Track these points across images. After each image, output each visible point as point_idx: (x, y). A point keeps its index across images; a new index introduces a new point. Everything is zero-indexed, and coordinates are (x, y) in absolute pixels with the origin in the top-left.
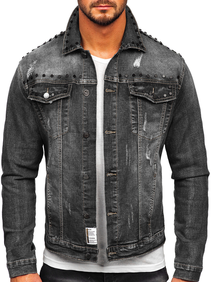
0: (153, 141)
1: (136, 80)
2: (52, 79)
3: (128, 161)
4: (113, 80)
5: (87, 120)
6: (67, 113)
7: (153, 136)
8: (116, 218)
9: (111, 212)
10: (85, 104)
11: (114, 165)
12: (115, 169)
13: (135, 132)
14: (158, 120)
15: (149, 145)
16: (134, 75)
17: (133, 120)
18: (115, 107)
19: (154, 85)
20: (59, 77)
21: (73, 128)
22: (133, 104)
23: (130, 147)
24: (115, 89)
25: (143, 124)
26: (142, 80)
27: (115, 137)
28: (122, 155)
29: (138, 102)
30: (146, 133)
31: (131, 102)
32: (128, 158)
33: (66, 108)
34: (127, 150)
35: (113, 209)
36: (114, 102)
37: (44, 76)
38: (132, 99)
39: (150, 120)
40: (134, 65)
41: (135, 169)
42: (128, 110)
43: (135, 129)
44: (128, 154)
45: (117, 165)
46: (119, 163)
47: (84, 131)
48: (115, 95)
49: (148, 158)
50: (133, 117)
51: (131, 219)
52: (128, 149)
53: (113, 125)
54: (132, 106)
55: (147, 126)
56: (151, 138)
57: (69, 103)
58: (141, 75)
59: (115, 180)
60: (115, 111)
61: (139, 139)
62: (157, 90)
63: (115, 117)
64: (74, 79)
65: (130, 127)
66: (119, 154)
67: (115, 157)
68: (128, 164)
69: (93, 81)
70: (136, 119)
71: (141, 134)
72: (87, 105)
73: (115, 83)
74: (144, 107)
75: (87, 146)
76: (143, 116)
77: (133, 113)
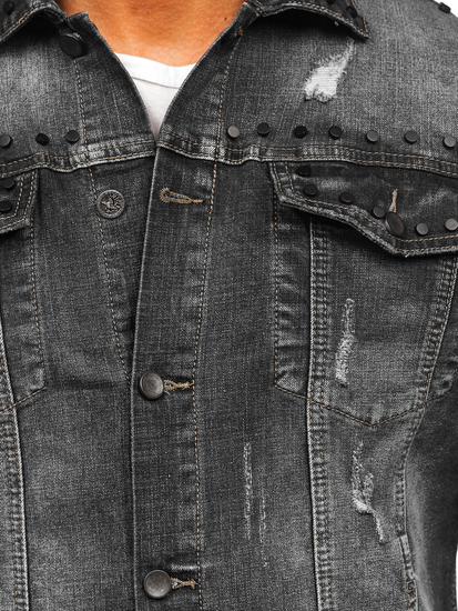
0: (387, 427)
1: (312, 151)
3: (255, 518)
4: (196, 150)
7: (387, 405)
12: (191, 555)
13: (289, 384)
14: (415, 333)
15: (367, 451)
16: (301, 133)
17: (283, 328)
18: (195, 272)
19: (398, 175)
22: (289, 258)
23: (262, 455)
24: (205, 190)
25: (335, 350)
26: (338, 153)
27: (188, 407)
28: (225, 491)
29: (317, 249)
30: (347, 391)
31: (278, 249)
32: (256, 503)
34: (247, 467)
36: (195, 248)
38: (284, 237)
39: (373, 333)
40: (309, 88)
41: (299, 558)
42: (262, 283)
43: (294, 373)
44: (255, 489)
45: (197, 540)
46: (210, 529)
48: (199, 217)
49: (361, 506)
50: (285, 315)
52: (253, 461)
53: (183, 350)
54: (279, 268)
55: (355, 360)
56: (376, 417)
58: (334, 132)
60: (196, 291)
61: (312, 421)
62: (414, 198)
64: (41, 152)
66: (209, 487)
67: (188, 501)
68: (255, 535)
70: (300, 324)
71: (321, 394)
73: (208, 165)
74: (342, 274)
76: (337, 316)
77: (286, 298)
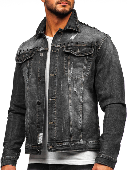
0: (78, 80)
1: (69, 45)
2: (27, 51)
3: (62, 91)
5: (41, 70)
6: (31, 67)
7: (78, 77)
8: (54, 126)
9: (51, 122)
10: (40, 61)
11: (54, 94)
12: (54, 96)
13: (66, 74)
14: (81, 67)
15: (76, 83)
17: (65, 67)
18: (56, 61)
20: (31, 50)
21: (34, 75)
22: (66, 58)
23: (63, 83)
25: (71, 69)
26: (72, 45)
28: (59, 88)
29: (69, 56)
30: (73, 75)
31: (65, 57)
32: (62, 89)
33: (31, 64)
34: (61, 84)
35: (53, 120)
36: (56, 57)
37: (24, 50)
38: (65, 55)
39: (75, 67)
40: (71, 38)
41: (67, 96)
42: (63, 61)
43: (67, 72)
44: (62, 87)
45: (55, 94)
46: (57, 92)
47: (39, 76)
48: (57, 54)
49: (75, 90)
50: (65, 65)
51: (64, 127)
52: (62, 84)
54: (65, 59)
57: (32, 61)
58: (72, 42)
59: (55, 103)
60: (56, 63)
61: (69, 78)
62: (82, 49)
63: (56, 66)
64: (36, 49)
65: (64, 71)
66: (57, 87)
67: (55, 89)
68: (62, 93)
69: (46, 48)
70: (67, 66)
71: (70, 75)
72: (41, 61)
73: (58, 48)
74: (71, 59)
75: (40, 85)
76: (71, 65)
77: (66, 63)
